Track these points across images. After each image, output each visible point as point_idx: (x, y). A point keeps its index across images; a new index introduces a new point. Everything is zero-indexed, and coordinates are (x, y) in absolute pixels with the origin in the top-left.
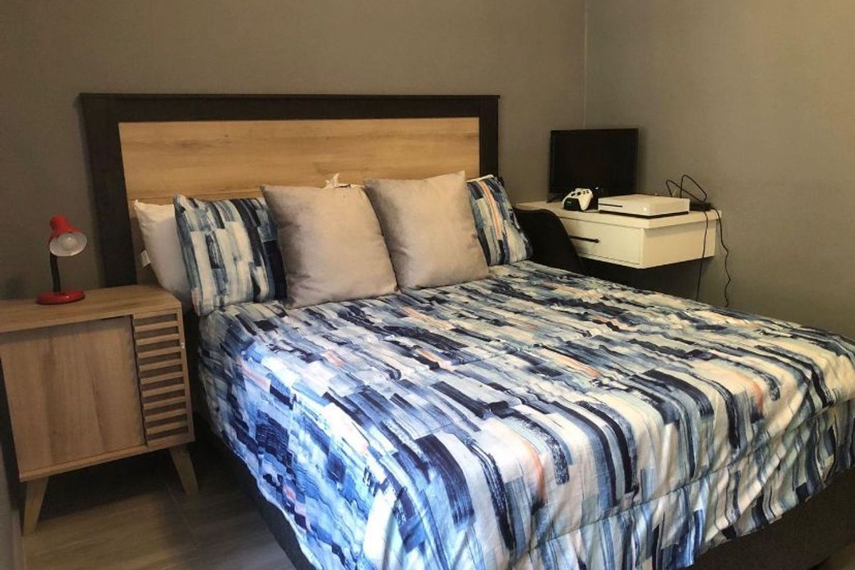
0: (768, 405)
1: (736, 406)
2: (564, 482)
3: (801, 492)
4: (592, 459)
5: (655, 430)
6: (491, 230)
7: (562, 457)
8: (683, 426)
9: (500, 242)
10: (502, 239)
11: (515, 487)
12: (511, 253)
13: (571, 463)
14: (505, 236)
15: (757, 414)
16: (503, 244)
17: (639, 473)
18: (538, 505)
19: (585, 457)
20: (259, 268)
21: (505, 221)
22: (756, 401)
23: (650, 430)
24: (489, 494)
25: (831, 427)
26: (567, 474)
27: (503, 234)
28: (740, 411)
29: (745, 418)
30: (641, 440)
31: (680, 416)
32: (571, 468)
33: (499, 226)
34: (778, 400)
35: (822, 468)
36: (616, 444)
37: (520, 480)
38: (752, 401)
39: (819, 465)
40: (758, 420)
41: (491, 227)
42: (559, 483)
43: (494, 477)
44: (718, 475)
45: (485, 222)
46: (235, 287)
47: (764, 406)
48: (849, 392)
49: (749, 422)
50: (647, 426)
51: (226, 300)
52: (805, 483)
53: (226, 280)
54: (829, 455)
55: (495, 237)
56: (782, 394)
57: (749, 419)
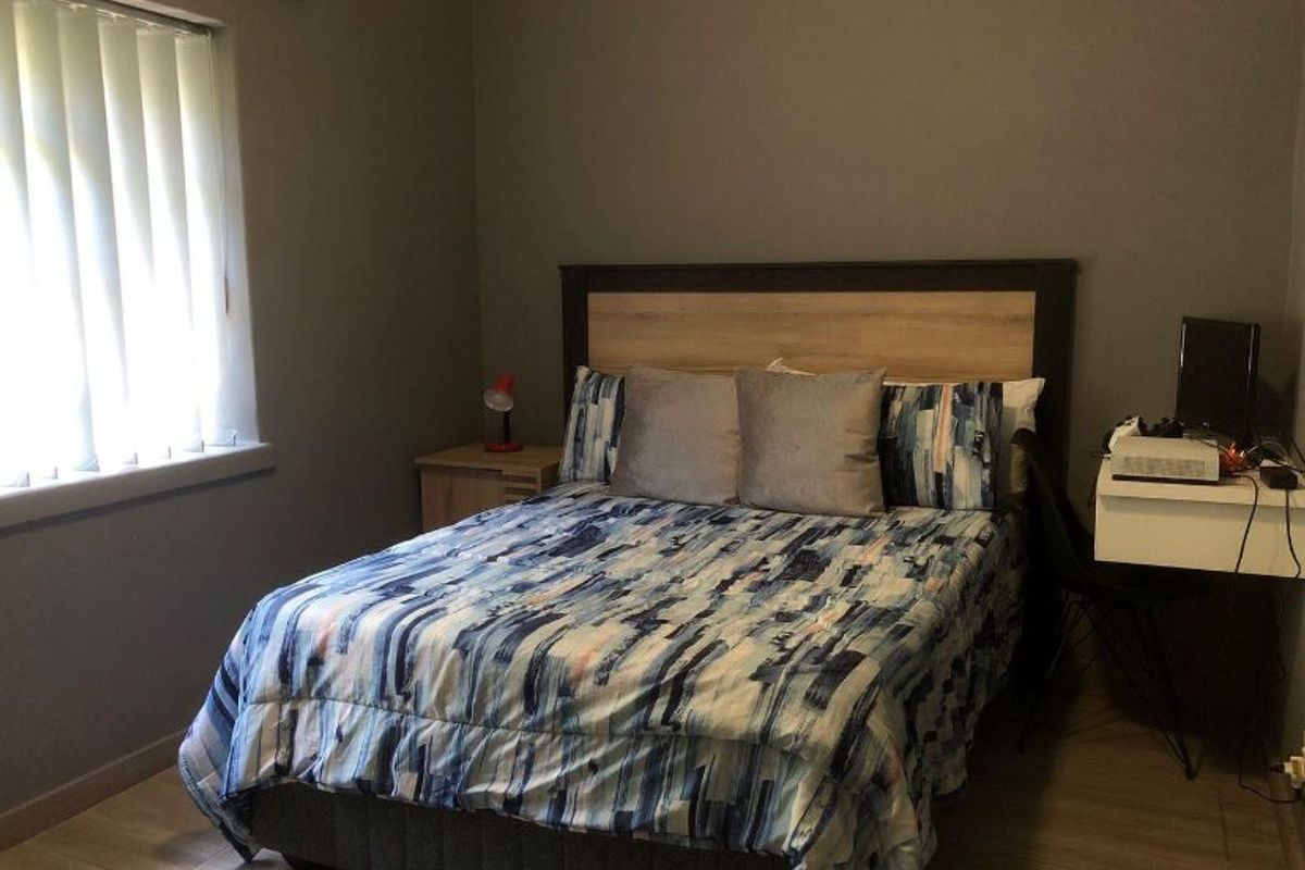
0: (586, 687)
1: (543, 667)
2: (342, 652)
3: (621, 819)
4: (372, 646)
5: (440, 647)
6: (926, 456)
7: (348, 632)
8: (470, 658)
9: (938, 476)
10: (945, 473)
11: (303, 635)
12: (955, 495)
13: (352, 640)
14: (950, 469)
15: (568, 689)
16: (942, 481)
17: (413, 683)
18: (316, 662)
19: (366, 641)
20: (613, 449)
21: (957, 448)
22: (572, 674)
23: (433, 647)
24: (284, 632)
25: (704, 767)
26: (347, 647)
27: (948, 465)
28: (545, 675)
29: (550, 686)
30: (421, 651)
31: (472, 649)
32: (350, 644)
33: (943, 451)
34: (602, 687)
35: (663, 807)
36: (397, 643)
37: (309, 633)
38: (566, 673)
39: (661, 802)
40: (566, 696)
41: (927, 451)
42: (337, 652)
43: (293, 622)
44: (507, 734)
45: (919, 444)
46: (588, 463)
47: (582, 685)
48: (713, 726)
49: (555, 694)
50: (434, 642)
51: (579, 474)
52: (632, 812)
53: (582, 455)
54: (681, 798)
55: (929, 467)
56: (611, 682)
57: (556, 689)
